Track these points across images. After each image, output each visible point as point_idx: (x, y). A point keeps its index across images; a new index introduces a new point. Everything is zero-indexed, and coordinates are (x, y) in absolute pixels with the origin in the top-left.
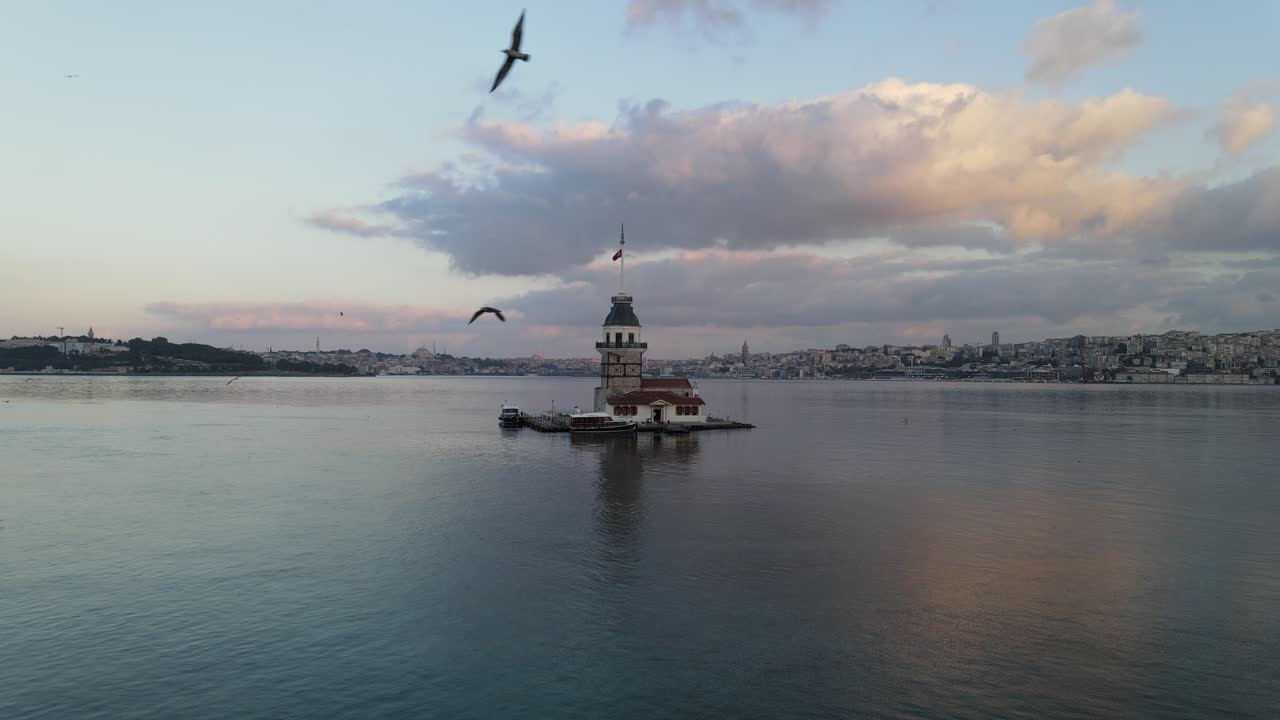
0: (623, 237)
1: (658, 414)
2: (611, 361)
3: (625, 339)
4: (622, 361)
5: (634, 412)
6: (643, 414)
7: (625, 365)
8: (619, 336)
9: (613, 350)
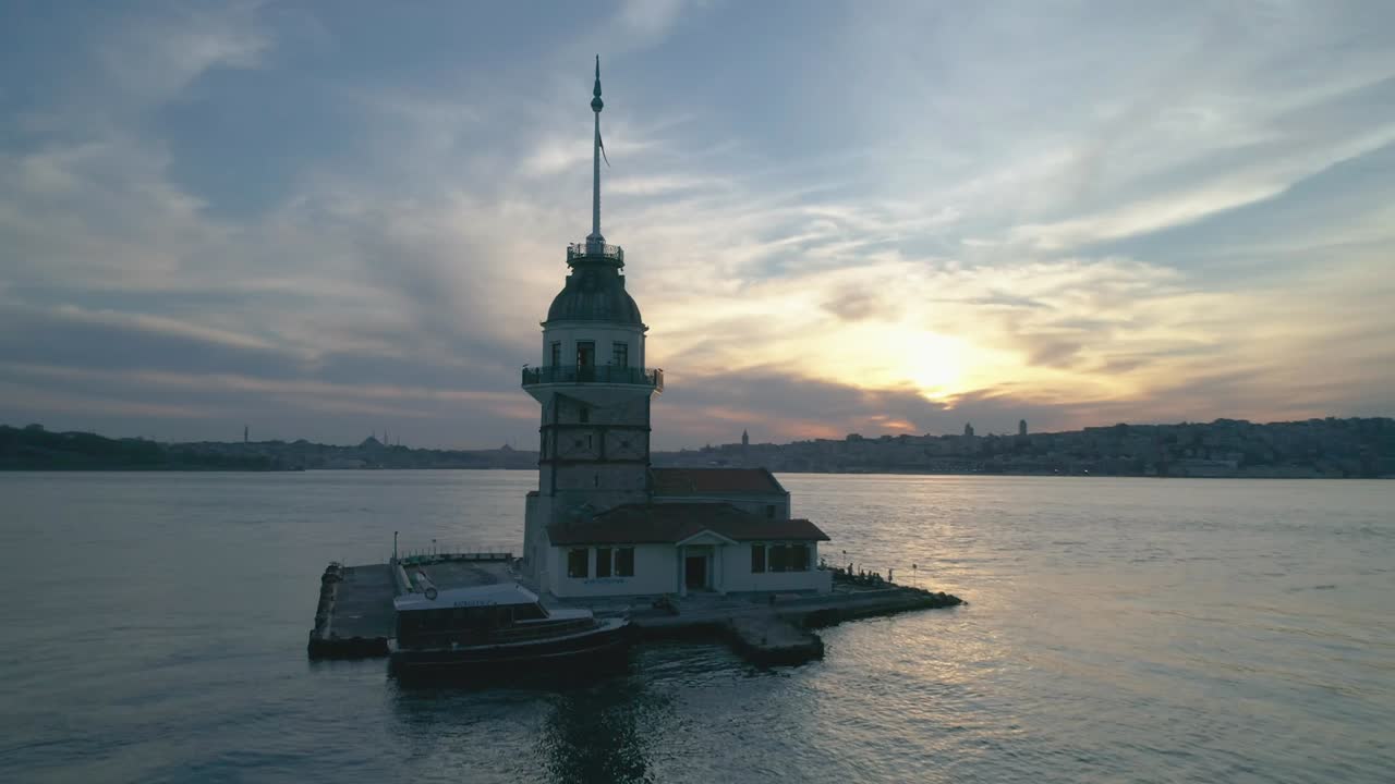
0: (597, 91)
1: (696, 571)
2: (564, 419)
3: (603, 356)
4: (593, 419)
5: (626, 568)
6: (656, 571)
7: (602, 429)
8: (586, 349)
9: (569, 389)
